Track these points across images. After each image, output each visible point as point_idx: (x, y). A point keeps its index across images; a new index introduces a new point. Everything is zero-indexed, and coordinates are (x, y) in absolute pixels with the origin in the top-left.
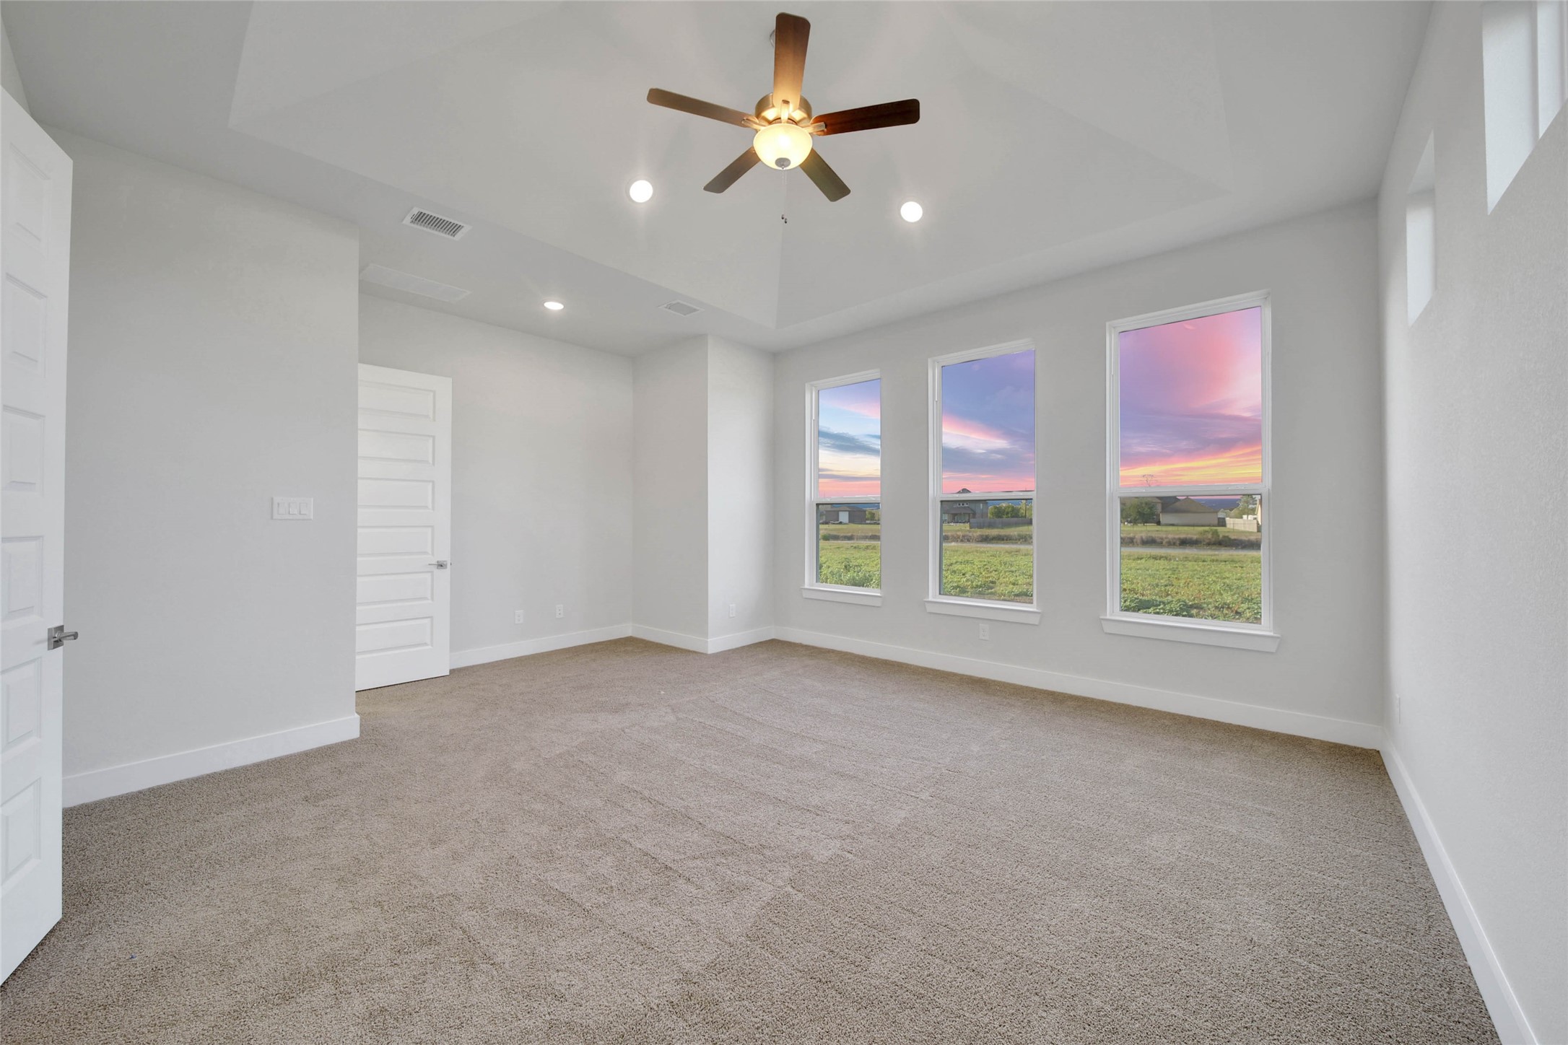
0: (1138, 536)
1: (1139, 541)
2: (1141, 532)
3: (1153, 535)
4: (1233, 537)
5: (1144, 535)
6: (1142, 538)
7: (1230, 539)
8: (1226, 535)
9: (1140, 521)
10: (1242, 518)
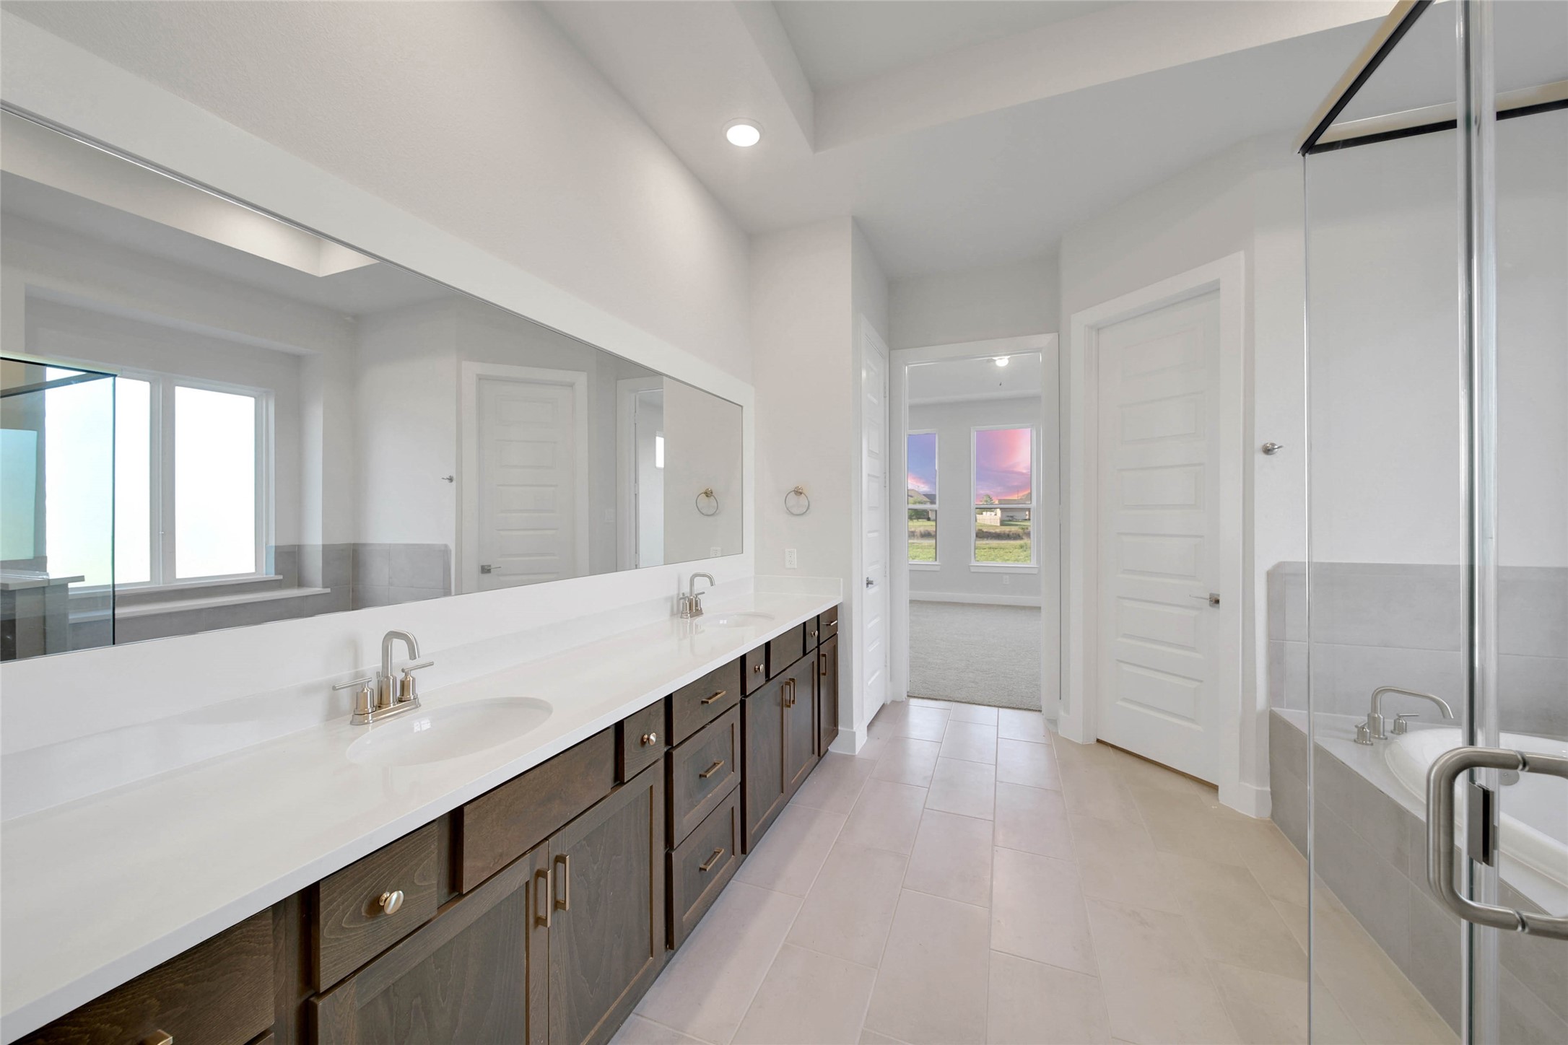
0: (918, 530)
1: (918, 534)
2: (920, 526)
3: (929, 530)
4: (985, 530)
5: (922, 529)
6: (920, 532)
7: (983, 532)
8: (980, 528)
9: (914, 517)
10: (982, 514)
